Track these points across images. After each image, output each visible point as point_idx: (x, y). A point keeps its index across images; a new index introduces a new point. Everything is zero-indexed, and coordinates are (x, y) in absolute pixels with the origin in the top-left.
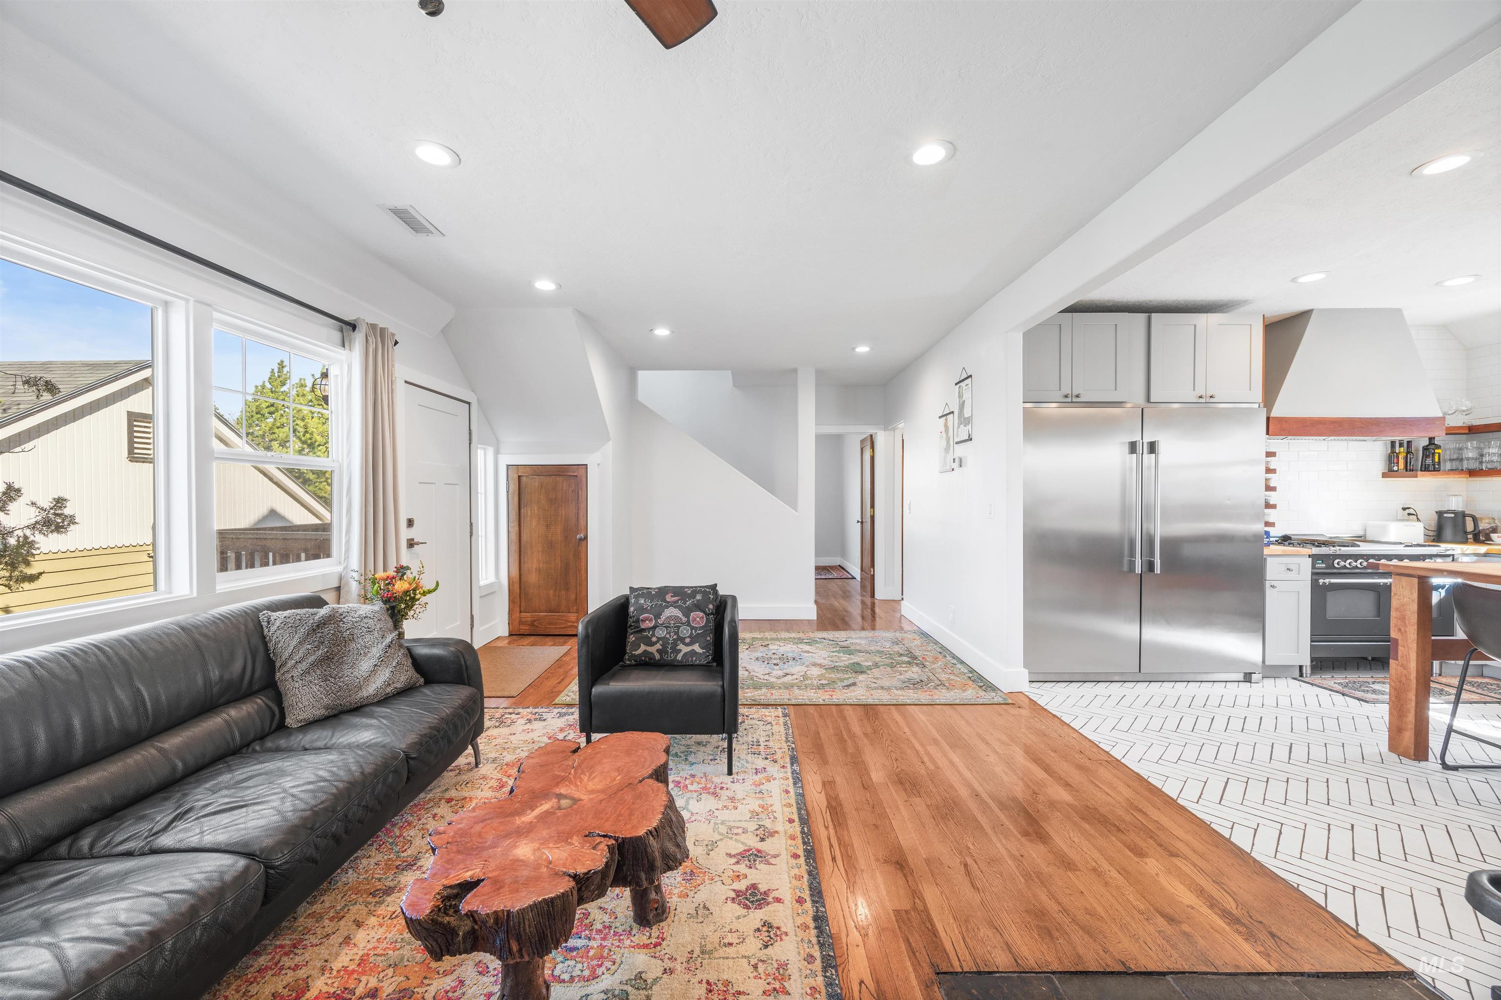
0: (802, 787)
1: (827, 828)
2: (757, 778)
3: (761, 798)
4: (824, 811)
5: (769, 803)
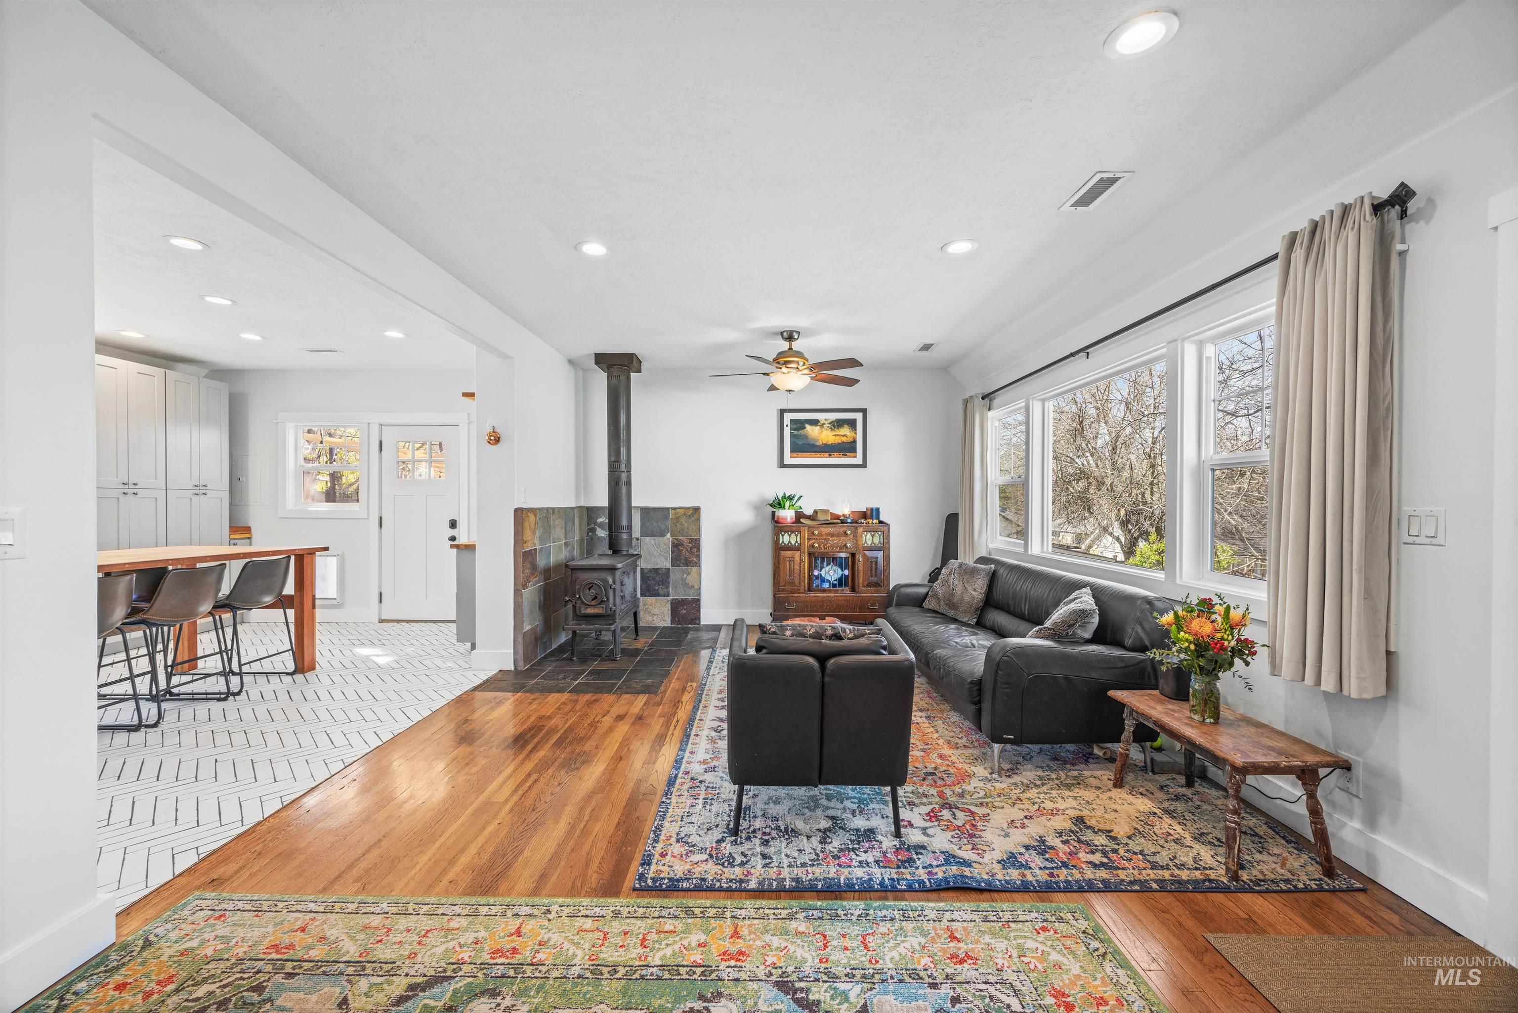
0: (678, 755)
1: (673, 734)
2: (715, 763)
3: (715, 748)
4: (668, 743)
5: (709, 745)
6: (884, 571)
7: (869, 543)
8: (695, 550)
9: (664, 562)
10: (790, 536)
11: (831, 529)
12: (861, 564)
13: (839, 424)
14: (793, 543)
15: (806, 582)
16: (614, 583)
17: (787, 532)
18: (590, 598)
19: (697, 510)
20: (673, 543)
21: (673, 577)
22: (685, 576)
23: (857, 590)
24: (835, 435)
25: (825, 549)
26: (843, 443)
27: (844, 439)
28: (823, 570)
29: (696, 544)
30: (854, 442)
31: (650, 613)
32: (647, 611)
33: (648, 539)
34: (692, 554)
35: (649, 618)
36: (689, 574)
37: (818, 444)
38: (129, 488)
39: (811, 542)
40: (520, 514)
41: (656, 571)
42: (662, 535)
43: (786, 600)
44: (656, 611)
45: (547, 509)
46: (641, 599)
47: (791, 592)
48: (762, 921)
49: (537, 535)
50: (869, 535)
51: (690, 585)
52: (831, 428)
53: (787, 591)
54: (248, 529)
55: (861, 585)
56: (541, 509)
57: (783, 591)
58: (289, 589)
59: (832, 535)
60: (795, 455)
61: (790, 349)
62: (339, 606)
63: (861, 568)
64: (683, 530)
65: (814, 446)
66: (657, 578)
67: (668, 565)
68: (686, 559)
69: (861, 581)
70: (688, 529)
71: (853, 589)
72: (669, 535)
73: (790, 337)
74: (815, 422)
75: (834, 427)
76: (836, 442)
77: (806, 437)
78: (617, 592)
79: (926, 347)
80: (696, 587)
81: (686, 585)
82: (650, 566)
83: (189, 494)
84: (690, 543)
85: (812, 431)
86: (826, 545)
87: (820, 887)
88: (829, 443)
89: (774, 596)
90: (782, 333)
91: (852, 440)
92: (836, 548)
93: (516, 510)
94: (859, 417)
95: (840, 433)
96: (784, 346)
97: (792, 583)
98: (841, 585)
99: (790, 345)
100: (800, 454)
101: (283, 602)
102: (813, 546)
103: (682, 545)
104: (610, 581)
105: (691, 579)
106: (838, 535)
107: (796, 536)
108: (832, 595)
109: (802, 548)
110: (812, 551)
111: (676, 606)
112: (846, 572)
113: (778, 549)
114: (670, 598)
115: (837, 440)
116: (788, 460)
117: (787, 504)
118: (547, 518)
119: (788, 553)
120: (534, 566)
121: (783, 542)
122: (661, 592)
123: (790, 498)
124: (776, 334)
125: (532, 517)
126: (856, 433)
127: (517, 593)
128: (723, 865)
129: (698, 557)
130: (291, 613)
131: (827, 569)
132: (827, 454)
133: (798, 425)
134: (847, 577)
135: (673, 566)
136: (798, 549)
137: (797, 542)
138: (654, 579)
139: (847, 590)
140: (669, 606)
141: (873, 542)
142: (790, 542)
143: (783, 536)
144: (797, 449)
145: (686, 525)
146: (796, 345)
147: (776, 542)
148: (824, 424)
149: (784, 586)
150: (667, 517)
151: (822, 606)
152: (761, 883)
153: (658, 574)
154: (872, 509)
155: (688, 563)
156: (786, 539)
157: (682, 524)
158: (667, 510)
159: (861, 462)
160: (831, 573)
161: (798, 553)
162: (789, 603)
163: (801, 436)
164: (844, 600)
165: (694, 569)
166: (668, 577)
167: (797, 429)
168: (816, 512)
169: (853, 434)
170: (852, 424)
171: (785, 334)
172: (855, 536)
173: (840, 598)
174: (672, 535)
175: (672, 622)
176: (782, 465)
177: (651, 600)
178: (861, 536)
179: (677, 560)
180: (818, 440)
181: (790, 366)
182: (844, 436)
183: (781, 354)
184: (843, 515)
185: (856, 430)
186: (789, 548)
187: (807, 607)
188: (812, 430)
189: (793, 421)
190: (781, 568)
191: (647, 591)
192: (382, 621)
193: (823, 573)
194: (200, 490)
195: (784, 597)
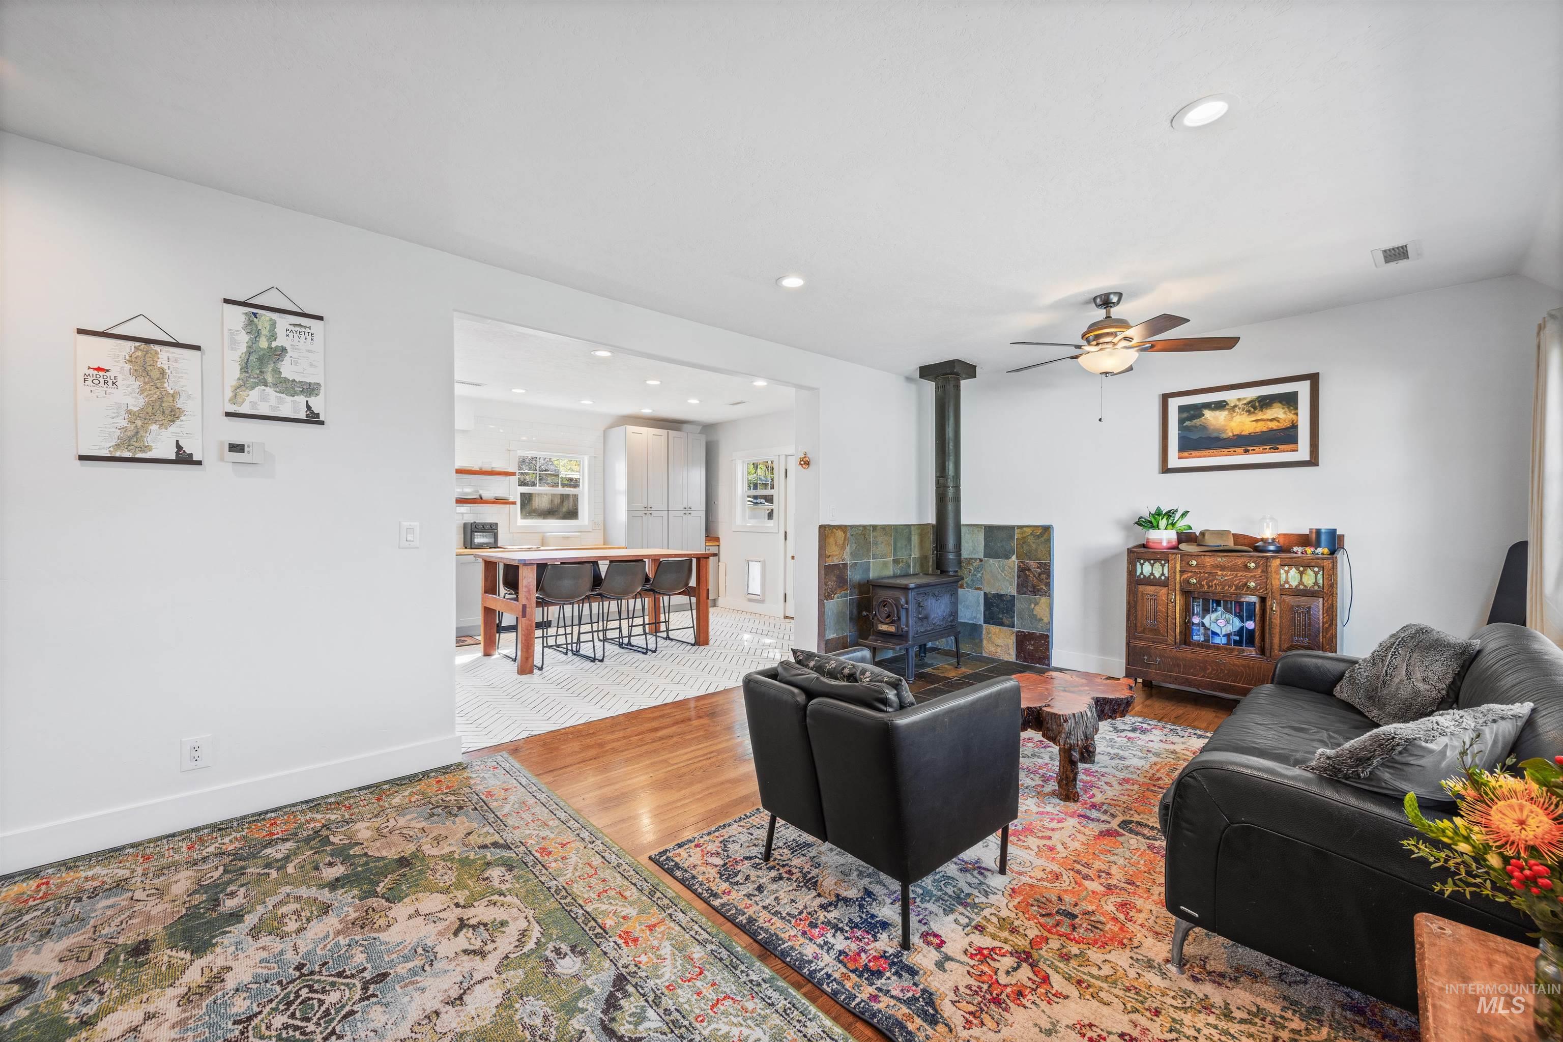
6: (1326, 630)
7: (1294, 583)
8: (1043, 576)
9: (1010, 588)
10: (1152, 565)
11: (1220, 560)
12: (1277, 615)
13: (1265, 402)
14: (1157, 575)
15: (1178, 630)
16: (907, 603)
17: (1148, 560)
18: (884, 616)
19: (1047, 529)
20: (1019, 567)
21: (1018, 605)
22: (1033, 606)
23: (1268, 654)
24: (1256, 421)
25: (1209, 587)
26: (1272, 430)
27: (1274, 425)
28: (1208, 617)
29: (1046, 571)
30: (1294, 427)
31: (993, 643)
32: (989, 639)
33: (991, 560)
34: (1041, 580)
35: (993, 649)
36: (1036, 604)
37: (1224, 436)
38: (648, 510)
39: (1185, 576)
40: (825, 532)
41: (1000, 596)
42: (1007, 557)
43: (1145, 651)
44: (999, 642)
45: (865, 527)
46: (985, 626)
47: (1153, 642)
48: (682, 930)
49: (848, 549)
50: (1293, 572)
51: (1039, 617)
52: (1249, 411)
53: (1148, 640)
54: (717, 539)
55: (1276, 647)
56: (852, 527)
57: (1140, 639)
58: (693, 583)
59: (1223, 568)
60: (1186, 454)
61: (1108, 317)
62: (762, 601)
63: (1277, 621)
64: (1030, 552)
65: (1218, 439)
66: (1001, 606)
67: (1012, 590)
68: (1034, 587)
69: (1276, 640)
70: (1036, 550)
71: (1262, 651)
72: (1014, 557)
73: (1105, 302)
74: (1220, 406)
75: (1255, 408)
76: (1258, 430)
77: (1204, 428)
78: (910, 613)
79: (1397, 254)
80: (1046, 620)
81: (1034, 618)
82: (994, 591)
83: (681, 514)
84: (1038, 568)
85: (1214, 419)
86: (1212, 581)
87: (760, 937)
88: (1246, 433)
89: (1128, 644)
90: (1095, 299)
91: (1288, 424)
92: (1230, 586)
93: (820, 527)
94: (1303, 389)
95: (1265, 417)
96: (1101, 314)
97: (1156, 631)
98: (1238, 643)
99: (1108, 313)
100: (1194, 453)
101: (688, 592)
102: (1188, 582)
103: (1029, 570)
104: (903, 601)
105: (1040, 610)
106: (1233, 569)
107: (1163, 566)
108: (1223, 657)
109: (1171, 584)
110: (1188, 588)
111: (1022, 640)
112: (1250, 625)
113: (1135, 582)
114: (1015, 629)
115: (1260, 427)
116: (1174, 461)
117: (1163, 523)
118: (864, 535)
119: (1150, 589)
120: (842, 581)
121: (1142, 573)
122: (1006, 621)
123: (1169, 514)
124: (1087, 303)
125: (840, 534)
126: (1297, 414)
127: (821, 603)
128: (721, 875)
129: (1048, 585)
130: (694, 600)
131: (1214, 616)
132: (1241, 450)
133: (1191, 413)
134: (1251, 633)
135: (1018, 592)
136: (1164, 583)
137: (1163, 574)
138: (998, 606)
139: (1251, 652)
140: (1014, 638)
141: (1301, 582)
142: (1152, 574)
143: (1142, 565)
144: (1188, 445)
145: (1034, 546)
146: (1115, 312)
147: (1131, 572)
148: (1235, 406)
149: (1143, 632)
150: (1012, 537)
151: (1204, 669)
152: (723, 905)
153: (1003, 601)
154: (1318, 532)
155: (1035, 591)
156: (1146, 569)
157: (1029, 546)
158: (1011, 528)
159: (1307, 458)
160: (1221, 622)
161: (1164, 591)
162: (1150, 656)
163: (1196, 427)
164: (1243, 666)
165: (1043, 600)
166: (1013, 605)
167: (1191, 418)
168: (1203, 534)
169: (1291, 416)
170: (1290, 400)
171: (1098, 300)
172: (1266, 571)
173: (1236, 662)
174: (1017, 558)
175: (1018, 657)
176: (1165, 469)
177: (994, 629)
178: (1278, 573)
179: (1023, 586)
180: (1224, 431)
181: (1101, 341)
182: (1272, 420)
183: (1094, 327)
184: (1262, 540)
185: (1296, 408)
186: (1150, 581)
187: (1179, 666)
188: (1216, 418)
189: (1182, 409)
190: (1139, 608)
191: (991, 618)
192: (786, 617)
193: (1206, 621)
194: (687, 510)
195: (1141, 648)
